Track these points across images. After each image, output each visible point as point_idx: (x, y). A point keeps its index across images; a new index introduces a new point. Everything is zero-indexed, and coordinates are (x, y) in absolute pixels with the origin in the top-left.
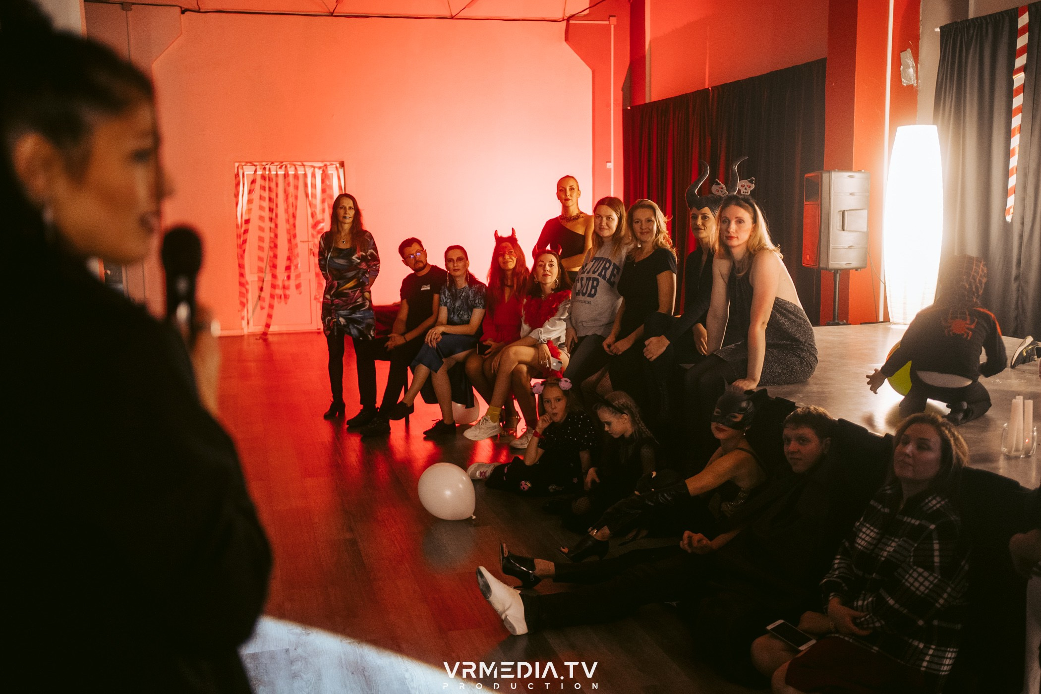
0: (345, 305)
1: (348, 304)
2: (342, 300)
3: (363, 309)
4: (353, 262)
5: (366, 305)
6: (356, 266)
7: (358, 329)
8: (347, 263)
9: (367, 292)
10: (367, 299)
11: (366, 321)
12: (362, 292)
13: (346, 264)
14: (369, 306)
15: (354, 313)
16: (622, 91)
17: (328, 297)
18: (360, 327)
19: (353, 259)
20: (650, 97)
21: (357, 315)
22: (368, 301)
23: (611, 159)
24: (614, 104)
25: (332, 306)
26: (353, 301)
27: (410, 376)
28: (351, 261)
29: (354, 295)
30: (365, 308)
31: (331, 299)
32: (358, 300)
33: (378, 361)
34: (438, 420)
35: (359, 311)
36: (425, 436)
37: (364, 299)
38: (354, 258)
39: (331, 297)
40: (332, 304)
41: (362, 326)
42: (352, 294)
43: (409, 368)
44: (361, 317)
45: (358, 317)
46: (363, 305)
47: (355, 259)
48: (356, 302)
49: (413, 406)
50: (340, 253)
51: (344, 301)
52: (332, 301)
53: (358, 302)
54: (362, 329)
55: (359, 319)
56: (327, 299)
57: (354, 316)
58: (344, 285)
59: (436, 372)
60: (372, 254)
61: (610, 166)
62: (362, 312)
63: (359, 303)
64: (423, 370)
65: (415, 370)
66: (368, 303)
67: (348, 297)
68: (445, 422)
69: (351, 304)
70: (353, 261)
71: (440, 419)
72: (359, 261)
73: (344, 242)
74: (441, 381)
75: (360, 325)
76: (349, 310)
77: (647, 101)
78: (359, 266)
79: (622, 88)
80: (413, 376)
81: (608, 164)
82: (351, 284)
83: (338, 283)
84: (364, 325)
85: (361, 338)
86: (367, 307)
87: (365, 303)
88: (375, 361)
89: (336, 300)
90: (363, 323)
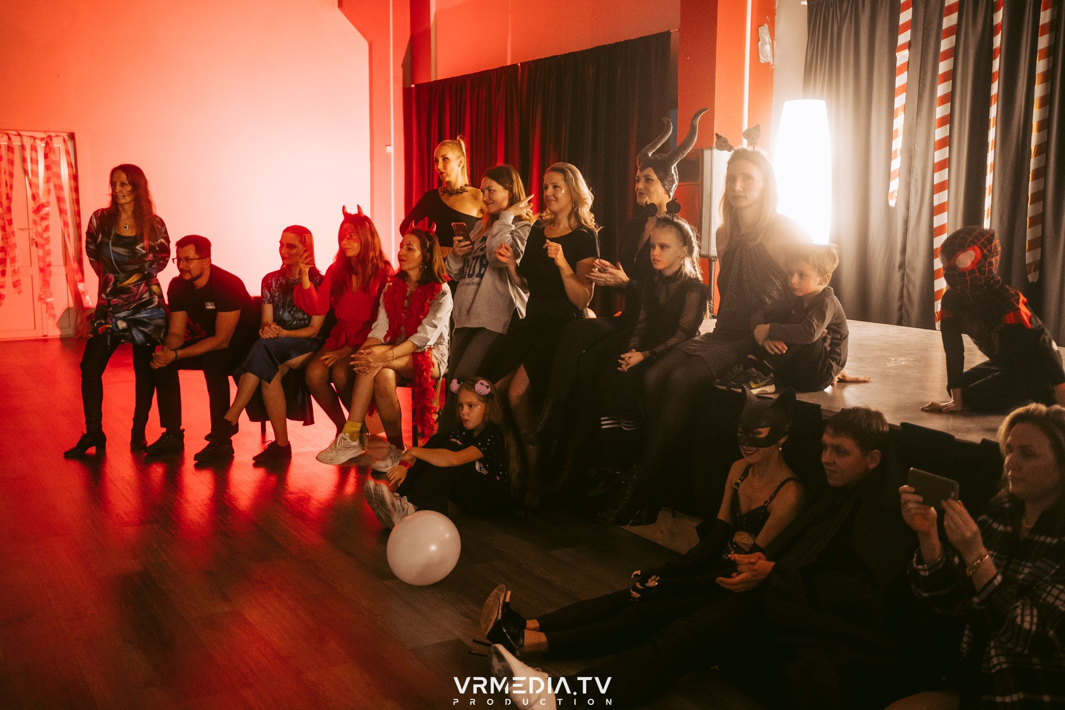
0: (127, 305)
1: (131, 303)
2: (122, 299)
3: (150, 307)
4: (137, 253)
5: (154, 302)
6: (139, 258)
7: (144, 333)
8: (128, 253)
9: (155, 284)
10: (155, 294)
11: (154, 322)
12: (148, 285)
13: (126, 254)
14: (159, 302)
15: (138, 312)
16: (402, 67)
17: (104, 296)
18: (146, 330)
19: (138, 250)
20: (436, 75)
21: (143, 315)
22: (156, 297)
23: (390, 142)
24: (394, 81)
25: (109, 308)
26: (137, 298)
27: (233, 390)
28: (134, 252)
29: (138, 290)
30: (153, 306)
31: (107, 299)
32: (144, 296)
33: (181, 370)
34: (270, 442)
35: (145, 309)
36: (254, 461)
37: (152, 293)
38: (138, 247)
39: (107, 295)
40: (110, 306)
41: (149, 329)
42: (135, 289)
43: (231, 378)
44: (147, 317)
45: (144, 317)
46: (150, 302)
47: (140, 249)
48: (141, 298)
49: (237, 425)
50: (120, 240)
51: (125, 300)
52: (109, 301)
53: (144, 298)
54: (149, 332)
55: (145, 320)
56: (103, 299)
57: (138, 316)
58: (124, 281)
59: (269, 382)
60: (162, 244)
61: (390, 149)
62: (149, 311)
63: (145, 300)
64: (251, 380)
65: (241, 379)
66: (156, 299)
67: (130, 293)
68: (279, 444)
69: (134, 302)
70: (137, 251)
71: (273, 441)
72: (144, 252)
73: (126, 227)
74: (274, 392)
75: (146, 327)
76: (132, 309)
77: (433, 79)
78: (144, 259)
79: (402, 64)
80: (237, 388)
81: (388, 147)
82: (134, 279)
83: (115, 277)
84: (151, 327)
85: (148, 344)
86: (156, 303)
87: (153, 298)
88: (179, 371)
89: (115, 300)
90: (151, 324)
